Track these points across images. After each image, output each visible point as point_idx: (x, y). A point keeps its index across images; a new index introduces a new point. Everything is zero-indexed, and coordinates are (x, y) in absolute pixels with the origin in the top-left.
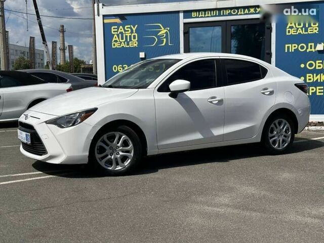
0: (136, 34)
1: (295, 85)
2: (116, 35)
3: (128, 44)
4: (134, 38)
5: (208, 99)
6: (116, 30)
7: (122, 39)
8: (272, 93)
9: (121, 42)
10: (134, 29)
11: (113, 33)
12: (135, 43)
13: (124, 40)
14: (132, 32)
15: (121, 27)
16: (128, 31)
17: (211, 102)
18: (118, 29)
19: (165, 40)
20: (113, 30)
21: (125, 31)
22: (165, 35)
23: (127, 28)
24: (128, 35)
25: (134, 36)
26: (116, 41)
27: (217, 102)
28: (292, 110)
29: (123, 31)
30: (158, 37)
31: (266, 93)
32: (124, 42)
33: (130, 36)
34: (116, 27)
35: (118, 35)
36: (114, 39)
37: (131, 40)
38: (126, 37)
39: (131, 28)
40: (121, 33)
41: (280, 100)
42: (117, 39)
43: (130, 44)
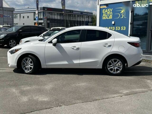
0: (112, 13)
1: (128, 43)
2: (104, 14)
3: (108, 18)
4: (111, 15)
5: (71, 47)
6: (104, 11)
7: (106, 15)
8: (110, 46)
9: (106, 17)
10: (111, 11)
11: (103, 12)
12: (111, 17)
13: (107, 16)
14: (110, 12)
15: (106, 10)
16: (109, 11)
17: (73, 49)
18: (105, 10)
19: (123, 15)
20: (103, 11)
21: (108, 11)
22: (123, 13)
23: (109, 10)
24: (109, 13)
25: (111, 14)
26: (104, 16)
27: (76, 49)
28: (122, 55)
29: (107, 11)
30: (120, 14)
31: (106, 46)
32: (107, 17)
33: (109, 14)
34: (104, 10)
35: (105, 13)
36: (103, 15)
37: (110, 16)
38: (108, 14)
39: (110, 10)
40: (106, 12)
41: (115, 50)
42: (104, 15)
43: (109, 17)
